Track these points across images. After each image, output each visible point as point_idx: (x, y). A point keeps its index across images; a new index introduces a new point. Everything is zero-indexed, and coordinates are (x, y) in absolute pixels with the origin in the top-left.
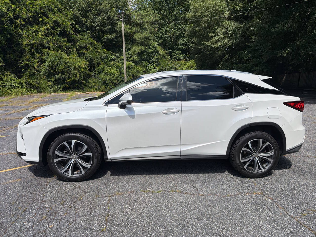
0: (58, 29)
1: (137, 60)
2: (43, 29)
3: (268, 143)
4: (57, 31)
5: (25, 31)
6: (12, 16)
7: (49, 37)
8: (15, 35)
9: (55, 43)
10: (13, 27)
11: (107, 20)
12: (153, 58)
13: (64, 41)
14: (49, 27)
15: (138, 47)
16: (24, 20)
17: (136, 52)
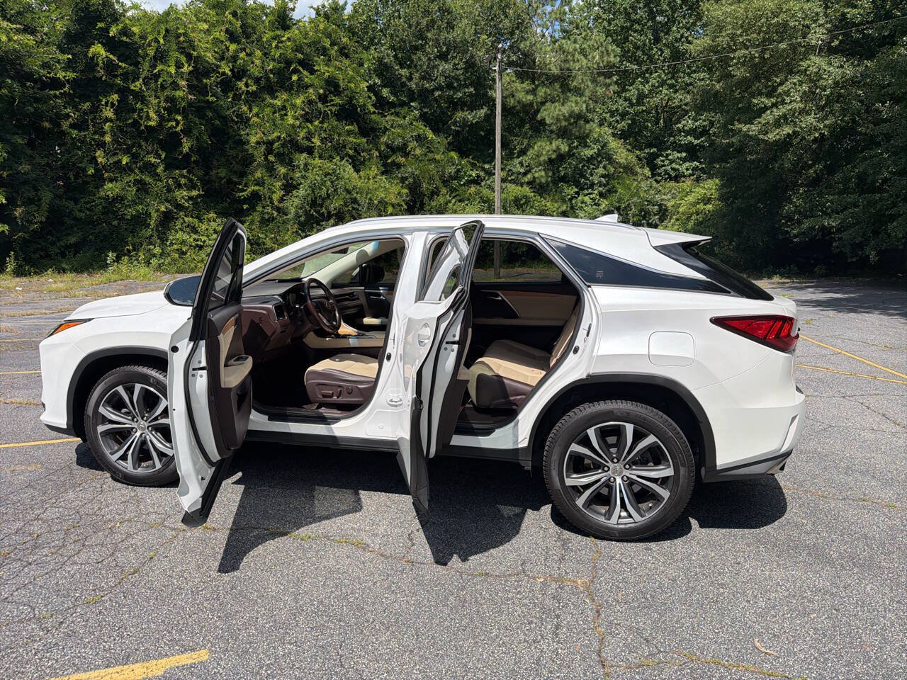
0: (337, 100)
1: (543, 180)
2: (298, 102)
3: (651, 439)
4: (333, 105)
5: (255, 110)
6: (227, 71)
7: (311, 122)
8: (233, 120)
9: (325, 138)
10: (229, 100)
11: (466, 70)
12: (592, 175)
13: (349, 133)
14: (314, 97)
15: (548, 143)
16: (257, 80)
17: (542, 159)
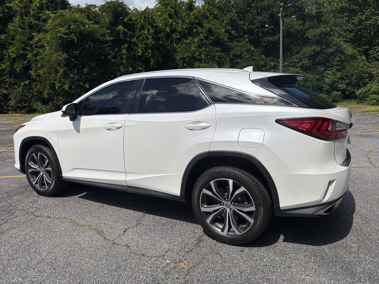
0: (212, 38)
1: (307, 65)
2: (196, 40)
4: (210, 40)
5: (179, 45)
6: (168, 30)
7: (201, 48)
8: (171, 50)
9: (207, 54)
10: (169, 42)
11: (269, 18)
12: (333, 61)
13: (217, 51)
14: (202, 37)
15: (310, 48)
16: (180, 33)
17: (307, 55)
